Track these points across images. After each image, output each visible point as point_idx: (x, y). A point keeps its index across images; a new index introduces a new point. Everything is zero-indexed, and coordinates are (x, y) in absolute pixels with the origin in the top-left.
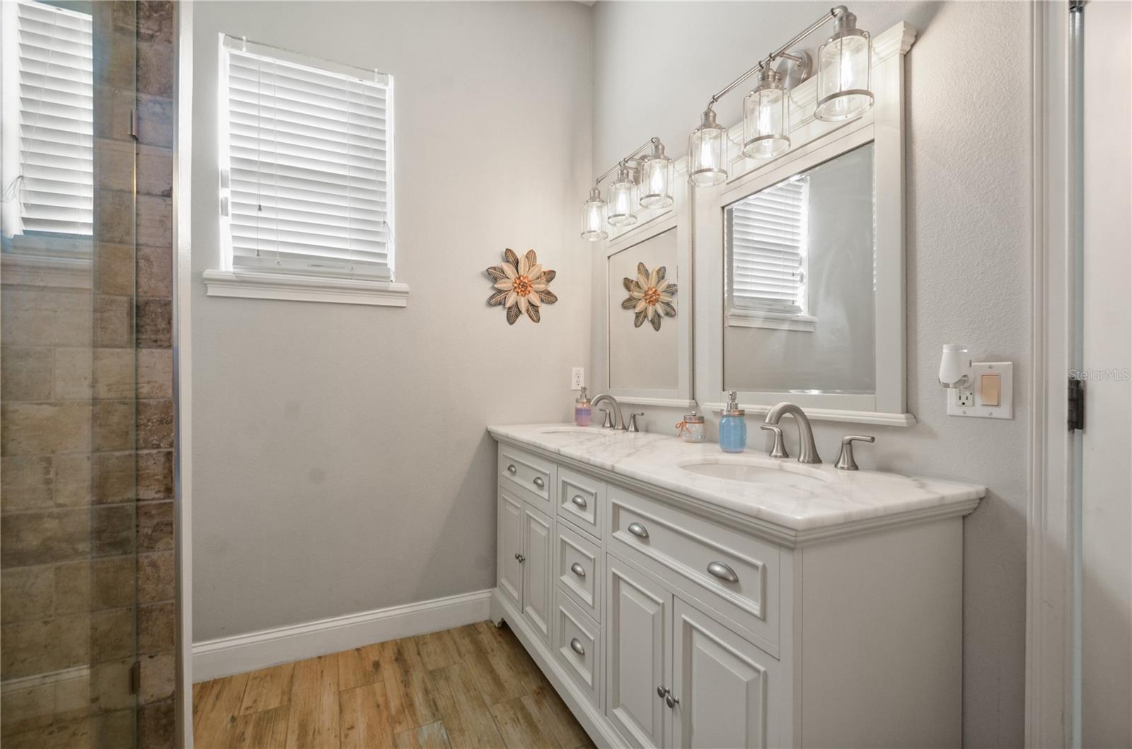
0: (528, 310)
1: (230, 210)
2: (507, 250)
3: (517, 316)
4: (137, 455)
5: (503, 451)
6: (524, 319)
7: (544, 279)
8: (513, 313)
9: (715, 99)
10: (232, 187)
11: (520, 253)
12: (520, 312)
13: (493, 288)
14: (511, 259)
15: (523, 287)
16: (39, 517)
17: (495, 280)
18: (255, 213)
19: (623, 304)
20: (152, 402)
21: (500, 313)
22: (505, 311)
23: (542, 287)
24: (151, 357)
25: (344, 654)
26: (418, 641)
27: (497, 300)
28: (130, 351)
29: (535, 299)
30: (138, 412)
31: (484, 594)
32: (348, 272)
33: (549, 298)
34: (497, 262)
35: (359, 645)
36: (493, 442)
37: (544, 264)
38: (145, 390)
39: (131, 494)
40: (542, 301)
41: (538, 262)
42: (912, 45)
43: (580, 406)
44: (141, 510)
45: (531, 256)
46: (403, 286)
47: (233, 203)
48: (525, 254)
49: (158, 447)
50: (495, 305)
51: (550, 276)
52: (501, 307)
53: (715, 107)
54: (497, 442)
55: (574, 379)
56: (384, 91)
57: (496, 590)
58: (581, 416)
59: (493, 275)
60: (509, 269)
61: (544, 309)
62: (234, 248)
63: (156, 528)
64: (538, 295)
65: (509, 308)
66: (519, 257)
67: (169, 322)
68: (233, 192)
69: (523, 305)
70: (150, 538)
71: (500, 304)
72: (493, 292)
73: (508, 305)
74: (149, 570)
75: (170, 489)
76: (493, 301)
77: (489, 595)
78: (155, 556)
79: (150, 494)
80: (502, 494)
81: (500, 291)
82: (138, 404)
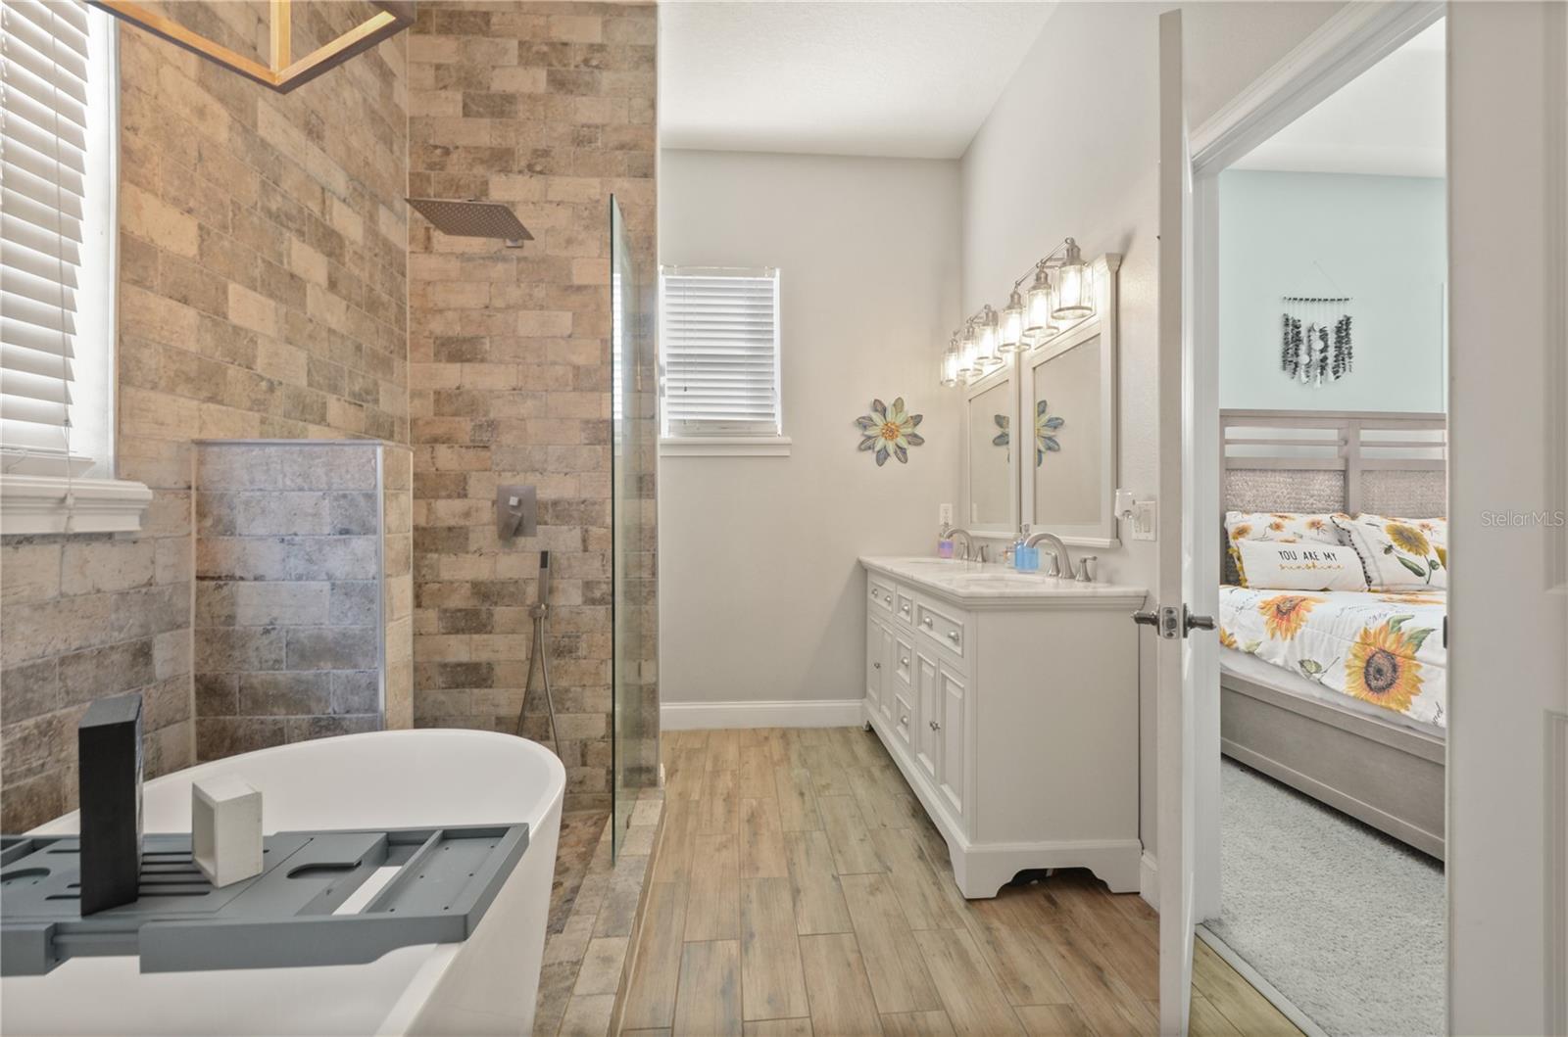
0: (896, 453)
1: (667, 392)
2: (876, 400)
3: (885, 459)
4: (640, 555)
5: (873, 579)
6: (892, 461)
7: (912, 423)
8: (882, 457)
9: (1018, 284)
10: (668, 376)
11: (888, 402)
12: (889, 455)
13: (863, 435)
14: (879, 408)
15: (890, 432)
16: (599, 582)
17: (865, 427)
18: (682, 393)
19: (994, 442)
20: (646, 527)
21: (870, 457)
22: (875, 455)
23: (909, 430)
24: (646, 503)
25: (745, 730)
26: (800, 731)
27: (866, 445)
28: (637, 501)
29: (902, 442)
30: (640, 532)
31: (855, 703)
32: (747, 431)
33: (916, 440)
34: (867, 411)
35: (754, 727)
36: (864, 571)
37: (911, 410)
38: (643, 521)
39: (637, 575)
40: (909, 443)
41: (906, 408)
42: (1120, 266)
43: (942, 540)
44: (641, 584)
45: (899, 404)
46: (788, 439)
47: (670, 388)
48: (893, 402)
49: (649, 551)
50: (865, 450)
51: (917, 420)
52: (870, 451)
53: (1020, 290)
54: (866, 570)
55: (942, 514)
56: (772, 282)
57: (865, 700)
58: (943, 549)
59: (864, 423)
60: (877, 417)
61: (911, 451)
62: (670, 420)
63: (649, 593)
64: (904, 439)
65: (879, 452)
66: (886, 405)
67: (654, 485)
68: (669, 380)
69: (891, 448)
70: (645, 598)
71: (870, 448)
72: (863, 438)
73: (877, 449)
74: (646, 615)
75: (654, 574)
76: (863, 447)
77: (859, 704)
78: (648, 608)
79: (646, 575)
80: (871, 617)
81: (869, 438)
82: (641, 528)
